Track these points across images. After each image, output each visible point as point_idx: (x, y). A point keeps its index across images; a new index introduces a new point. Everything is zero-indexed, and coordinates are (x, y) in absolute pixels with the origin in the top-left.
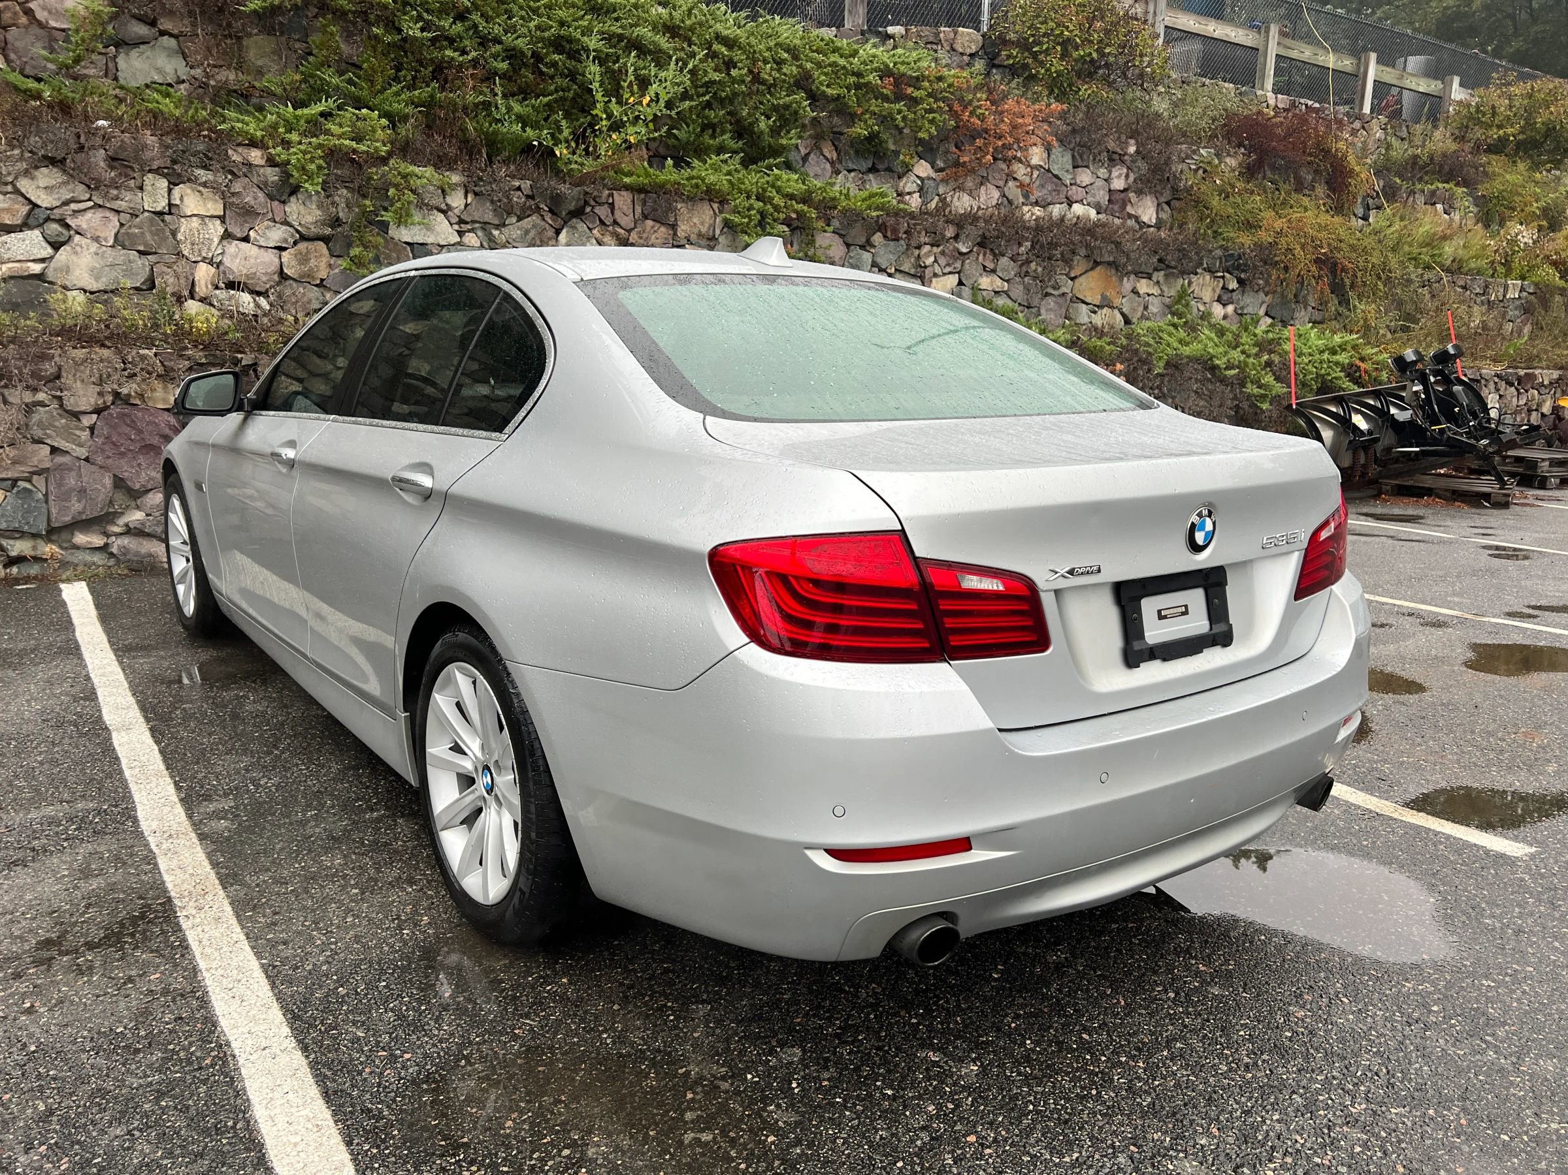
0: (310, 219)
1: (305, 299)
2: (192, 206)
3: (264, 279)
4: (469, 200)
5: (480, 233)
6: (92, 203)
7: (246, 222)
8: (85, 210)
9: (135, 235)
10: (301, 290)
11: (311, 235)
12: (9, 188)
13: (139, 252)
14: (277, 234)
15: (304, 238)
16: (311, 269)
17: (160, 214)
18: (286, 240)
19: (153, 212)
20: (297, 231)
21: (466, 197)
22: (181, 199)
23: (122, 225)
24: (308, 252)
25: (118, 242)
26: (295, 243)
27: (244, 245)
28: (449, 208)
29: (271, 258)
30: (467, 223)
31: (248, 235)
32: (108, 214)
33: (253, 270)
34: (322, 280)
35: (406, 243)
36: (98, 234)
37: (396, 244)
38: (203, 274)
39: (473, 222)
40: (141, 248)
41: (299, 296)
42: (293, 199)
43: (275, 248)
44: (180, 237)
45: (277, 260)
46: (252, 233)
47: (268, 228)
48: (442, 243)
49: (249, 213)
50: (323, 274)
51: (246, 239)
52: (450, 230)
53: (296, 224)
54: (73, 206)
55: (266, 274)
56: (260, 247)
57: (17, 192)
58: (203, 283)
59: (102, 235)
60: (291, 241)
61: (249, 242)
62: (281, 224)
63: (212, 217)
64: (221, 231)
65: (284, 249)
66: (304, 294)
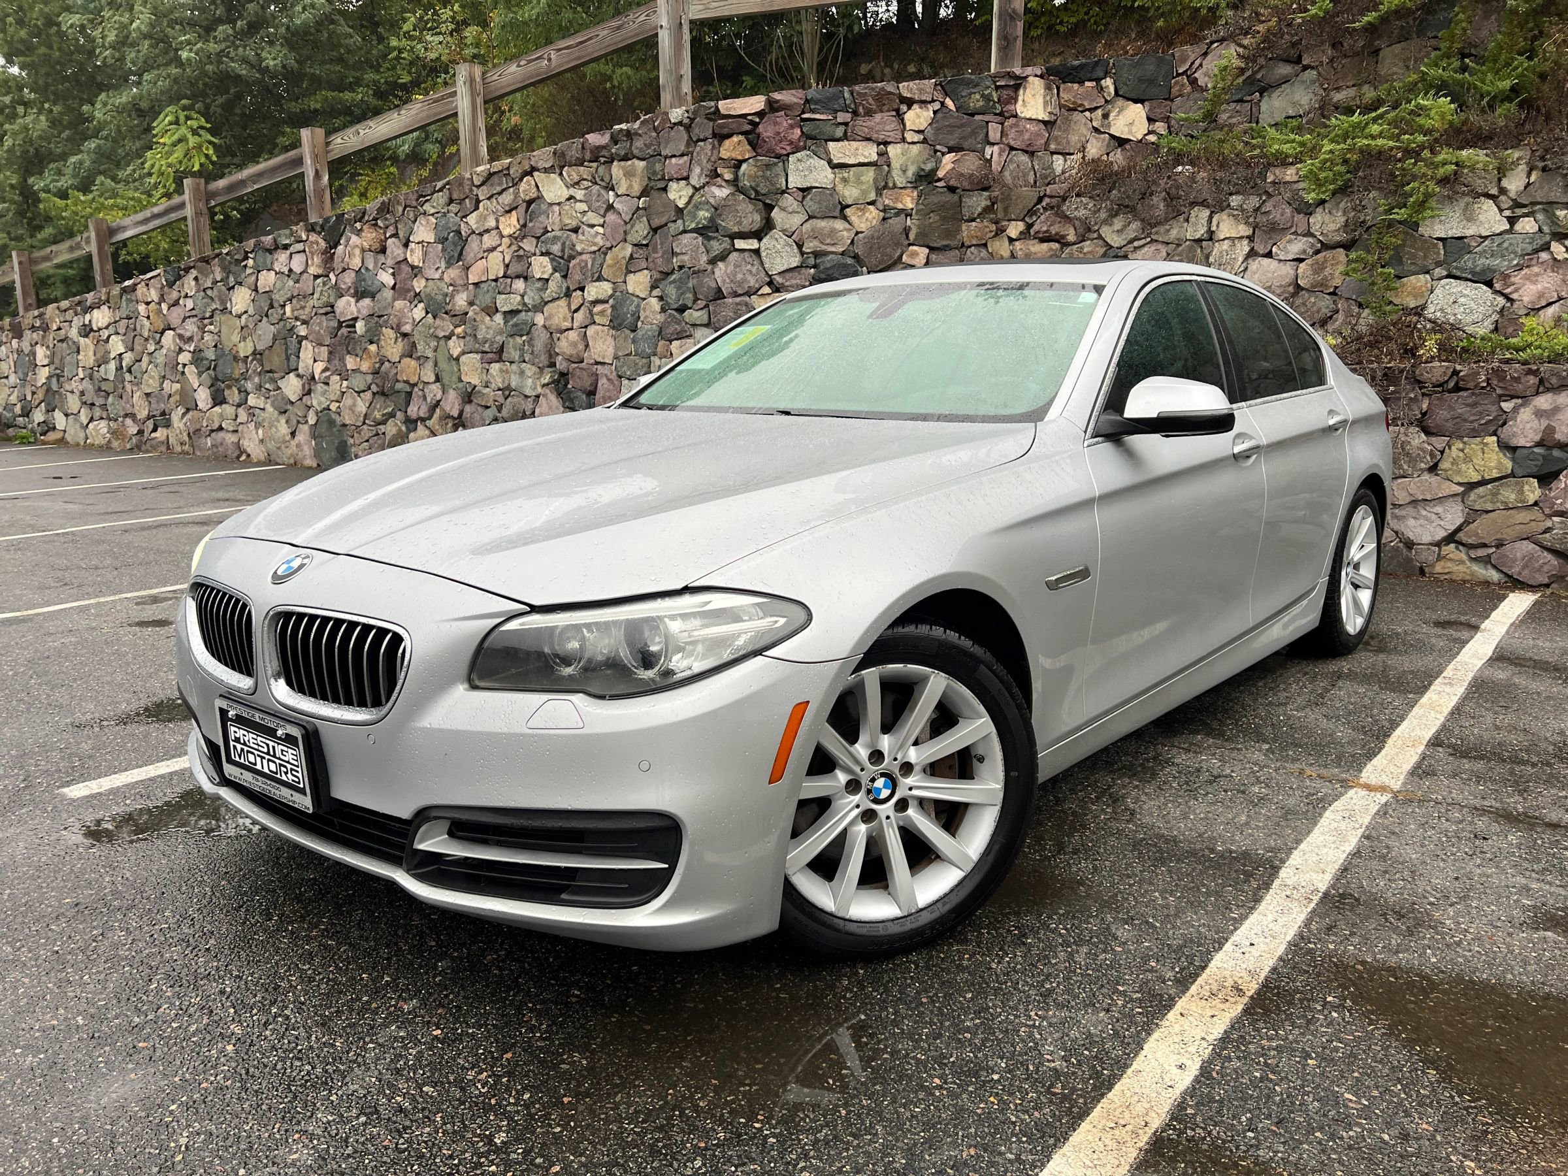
0: (1333, 227)
1: (1315, 309)
2: (1226, 230)
4: (1533, 179)
5: (1540, 217)
6: (1149, 240)
7: (1270, 238)
8: (1143, 246)
10: (1313, 300)
11: (1332, 243)
12: (1095, 235)
14: (1296, 246)
15: (1326, 247)
16: (1325, 278)
17: (1199, 241)
18: (1304, 251)
20: (1321, 241)
21: (1529, 175)
23: (1168, 255)
24: (1326, 261)
26: (1317, 252)
27: (1266, 261)
28: (1503, 191)
29: (1287, 270)
30: (1524, 206)
31: (1271, 251)
32: (1160, 246)
33: (1269, 284)
34: (1336, 287)
35: (1438, 239)
37: (1426, 241)
39: (1533, 204)
41: (1309, 306)
42: (1319, 210)
43: (1294, 260)
44: (1211, 259)
45: (1292, 272)
46: (1274, 249)
47: (1289, 241)
48: (1484, 234)
49: (1274, 230)
50: (1337, 281)
51: (1269, 255)
52: (1498, 217)
53: (1317, 234)
54: (1136, 244)
55: (1281, 286)
56: (1280, 261)
57: (1100, 237)
60: (1310, 251)
61: (1271, 257)
62: (1304, 236)
63: (1242, 238)
64: (1247, 249)
65: (1301, 260)
66: (1314, 303)
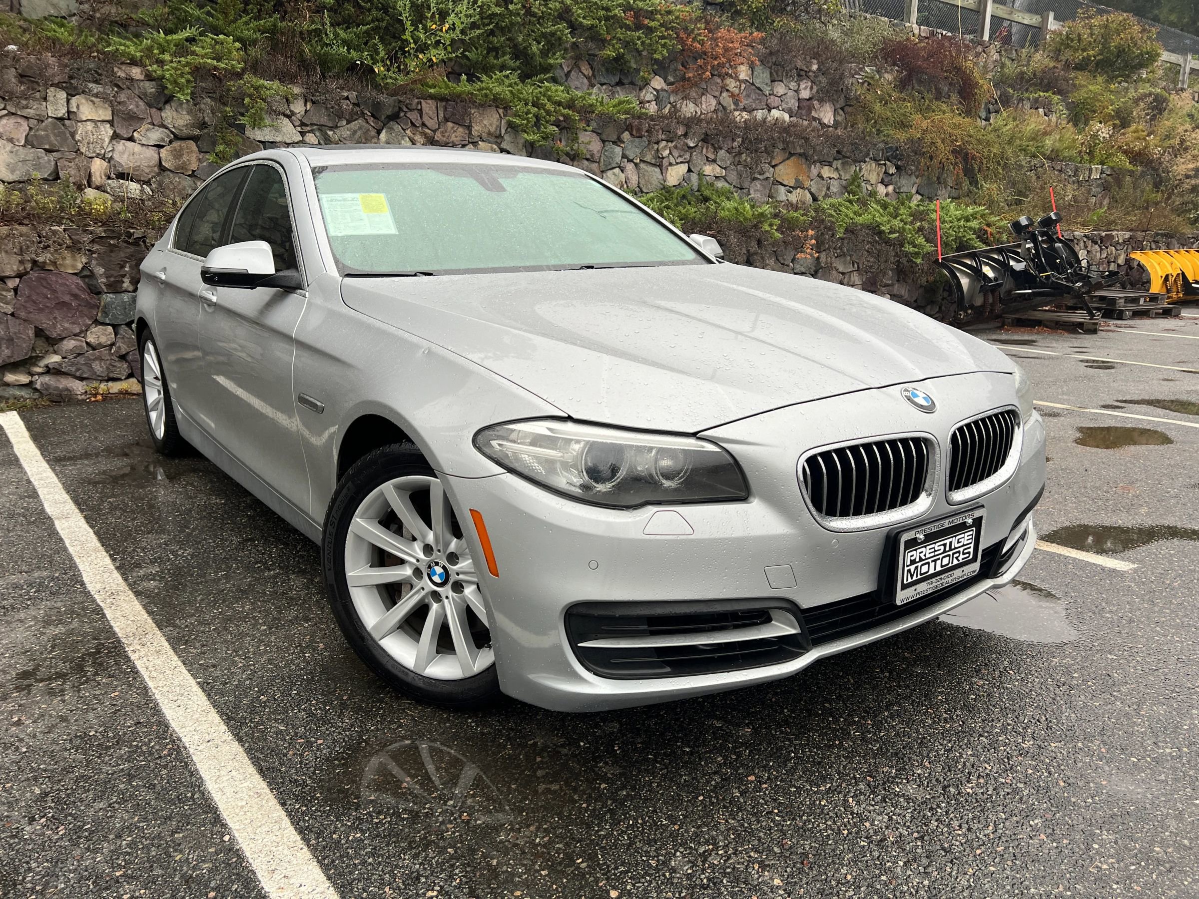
0: (181, 123)
1: (181, 187)
2: (87, 113)
3: (147, 170)
4: (308, 107)
5: (317, 134)
6: (5, 112)
7: (131, 125)
8: (2, 117)
9: (41, 136)
10: (177, 179)
11: (183, 135)
13: (45, 150)
14: (156, 135)
15: (177, 138)
16: (184, 163)
17: (61, 119)
18: (163, 140)
19: (55, 118)
20: (172, 132)
21: (306, 105)
22: (78, 107)
23: (31, 129)
24: (181, 149)
25: (28, 142)
26: (171, 142)
27: (129, 144)
28: (293, 114)
29: (152, 153)
30: (307, 125)
31: (133, 136)
32: (19, 120)
33: (138, 164)
34: (194, 172)
35: (259, 141)
36: (12, 136)
37: (251, 142)
38: (98, 167)
39: (312, 124)
40: (47, 147)
41: (176, 184)
42: (167, 107)
43: (155, 146)
44: (78, 137)
45: (156, 156)
46: (135, 134)
47: (148, 130)
48: (288, 141)
49: (132, 119)
50: (194, 166)
51: (131, 139)
52: (294, 131)
53: (170, 126)
55: (148, 166)
56: (143, 145)
58: (98, 174)
59: (15, 137)
60: (167, 140)
61: (134, 141)
62: (159, 126)
63: (103, 121)
64: (111, 132)
65: (162, 147)
66: (179, 183)
